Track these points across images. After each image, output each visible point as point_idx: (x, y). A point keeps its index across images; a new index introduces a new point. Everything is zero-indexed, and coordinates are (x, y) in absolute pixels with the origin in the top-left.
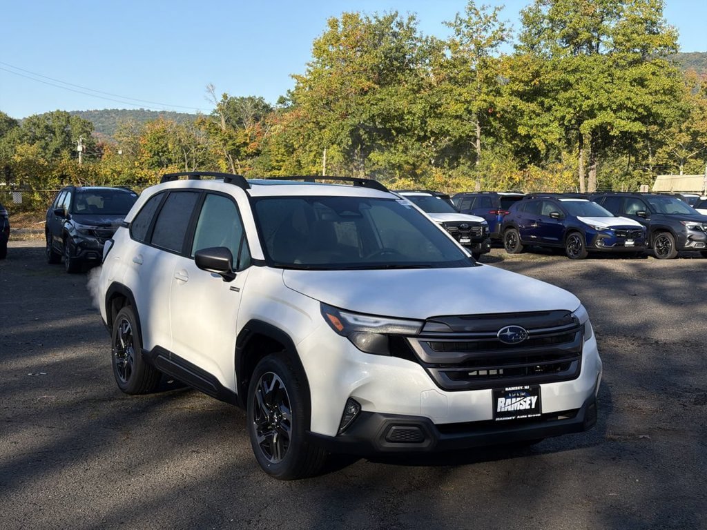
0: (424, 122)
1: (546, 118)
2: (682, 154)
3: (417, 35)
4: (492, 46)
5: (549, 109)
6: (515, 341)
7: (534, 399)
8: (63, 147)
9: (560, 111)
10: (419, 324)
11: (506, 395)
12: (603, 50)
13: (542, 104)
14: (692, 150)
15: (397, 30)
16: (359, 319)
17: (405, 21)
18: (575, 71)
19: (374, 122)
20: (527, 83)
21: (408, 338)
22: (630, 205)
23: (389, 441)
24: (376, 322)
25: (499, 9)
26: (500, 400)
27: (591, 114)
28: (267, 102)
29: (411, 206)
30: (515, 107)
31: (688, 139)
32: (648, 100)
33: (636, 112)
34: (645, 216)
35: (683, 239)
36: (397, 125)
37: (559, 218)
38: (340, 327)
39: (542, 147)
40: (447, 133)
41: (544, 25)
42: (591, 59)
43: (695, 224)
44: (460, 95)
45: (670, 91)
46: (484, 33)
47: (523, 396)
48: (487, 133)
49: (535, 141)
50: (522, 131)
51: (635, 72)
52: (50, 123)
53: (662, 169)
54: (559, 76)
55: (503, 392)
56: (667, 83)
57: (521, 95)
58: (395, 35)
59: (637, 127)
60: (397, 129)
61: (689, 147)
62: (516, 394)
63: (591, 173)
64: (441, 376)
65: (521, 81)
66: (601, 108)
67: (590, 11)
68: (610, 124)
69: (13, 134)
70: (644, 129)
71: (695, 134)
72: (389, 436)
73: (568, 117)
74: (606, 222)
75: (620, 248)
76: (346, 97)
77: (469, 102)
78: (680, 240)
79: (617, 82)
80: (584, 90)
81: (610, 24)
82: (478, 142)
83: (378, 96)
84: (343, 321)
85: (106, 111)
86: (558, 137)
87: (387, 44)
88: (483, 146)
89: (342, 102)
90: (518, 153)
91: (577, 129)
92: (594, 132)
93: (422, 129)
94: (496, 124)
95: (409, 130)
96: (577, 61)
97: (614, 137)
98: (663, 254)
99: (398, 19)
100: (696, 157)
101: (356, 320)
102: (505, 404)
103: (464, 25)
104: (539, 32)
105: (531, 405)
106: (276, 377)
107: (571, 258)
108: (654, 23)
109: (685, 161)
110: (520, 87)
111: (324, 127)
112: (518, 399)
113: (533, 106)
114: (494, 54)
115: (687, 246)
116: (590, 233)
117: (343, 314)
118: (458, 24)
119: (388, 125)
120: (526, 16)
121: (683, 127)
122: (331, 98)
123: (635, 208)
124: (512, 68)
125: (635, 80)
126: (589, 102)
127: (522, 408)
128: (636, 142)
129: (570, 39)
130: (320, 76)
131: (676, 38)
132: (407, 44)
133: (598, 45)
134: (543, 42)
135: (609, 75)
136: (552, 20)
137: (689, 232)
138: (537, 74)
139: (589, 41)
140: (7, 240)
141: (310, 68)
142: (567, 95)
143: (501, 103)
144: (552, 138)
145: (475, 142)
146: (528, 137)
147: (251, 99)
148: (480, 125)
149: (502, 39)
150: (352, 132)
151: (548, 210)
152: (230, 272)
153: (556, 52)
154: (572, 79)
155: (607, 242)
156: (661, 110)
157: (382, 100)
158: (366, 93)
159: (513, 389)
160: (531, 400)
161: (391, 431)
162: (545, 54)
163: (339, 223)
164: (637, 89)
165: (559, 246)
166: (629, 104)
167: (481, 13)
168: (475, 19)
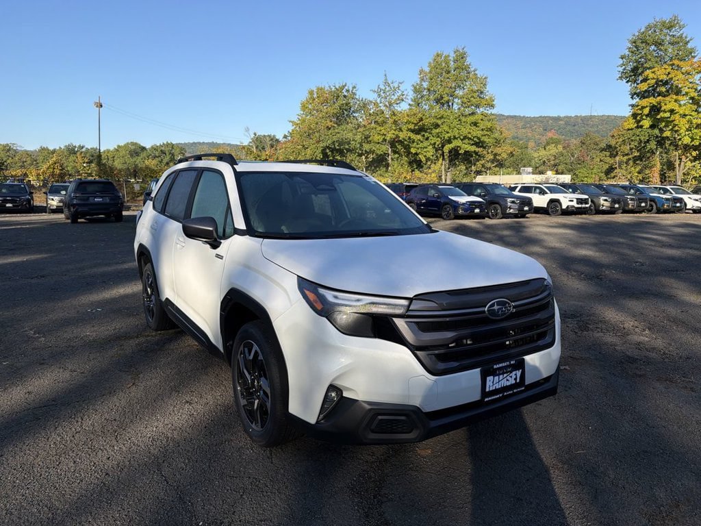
0: (361, 145)
1: (426, 143)
2: (489, 165)
3: (357, 97)
4: (397, 104)
5: (427, 139)
6: (502, 315)
7: (519, 373)
8: (171, 161)
9: (433, 140)
10: (405, 302)
11: (494, 373)
12: (455, 107)
13: (424, 136)
14: (493, 163)
15: (346, 94)
16: (339, 297)
17: (351, 89)
18: (441, 118)
19: (334, 145)
20: (416, 124)
21: (394, 319)
22: (476, 189)
23: (373, 432)
24: (358, 300)
25: (401, 83)
26: (488, 378)
27: (449, 141)
28: (277, 137)
29: (375, 182)
30: (410, 138)
31: (492, 157)
32: (479, 133)
33: (473, 140)
34: (484, 196)
35: (506, 208)
36: (347, 147)
37: (438, 197)
38: (319, 307)
39: (423, 159)
40: (373, 152)
41: (425, 93)
42: (450, 111)
43: (513, 199)
44: (380, 131)
45: (490, 130)
46: (393, 97)
47: (509, 372)
48: (395, 152)
49: (420, 156)
50: (413, 151)
51: (472, 119)
52: (163, 149)
53: (479, 173)
54: (433, 121)
55: (491, 370)
56: (489, 124)
57: (412, 131)
58: (345, 96)
59: (473, 148)
60: (346, 149)
61: (492, 161)
62: (503, 371)
63: (448, 174)
64: (430, 359)
65: (413, 123)
66: (455, 138)
67: (449, 85)
68: (458, 147)
69: (144, 155)
70: (477, 150)
71: (495, 155)
72: (373, 427)
73: (437, 143)
74: (464, 199)
75: (472, 214)
76: (319, 131)
77: (385, 135)
78: (504, 208)
79: (463, 124)
80: (446, 128)
81: (460, 92)
82: (390, 157)
83: (336, 131)
84: (322, 299)
85: (194, 143)
86: (432, 154)
87: (341, 101)
88: (392, 159)
89: (317, 134)
90: (410, 163)
91: (442, 150)
92: (450, 152)
93: (360, 149)
94: (399, 147)
95: (353, 150)
96: (442, 112)
97: (460, 154)
98: (494, 216)
99: (346, 88)
100: (495, 167)
101: (336, 297)
102: (493, 383)
103: (382, 92)
104: (422, 97)
105: (516, 379)
106: (255, 347)
107: (444, 219)
108: (482, 93)
109: (490, 168)
110: (412, 126)
111: (307, 148)
112: (505, 375)
113: (419, 137)
114: (398, 108)
115: (508, 212)
116: (455, 205)
117: (322, 291)
118: (378, 92)
119: (342, 147)
120: (415, 88)
121: (489, 151)
122: (311, 131)
123: (479, 191)
124: (408, 116)
125: (472, 123)
126: (449, 135)
127: (508, 384)
128: (472, 156)
129: (439, 101)
130: (304, 121)
131: (494, 101)
132: (352, 101)
133: (452, 104)
134: (424, 102)
135: (459, 120)
136: (429, 90)
137: (509, 204)
138: (421, 119)
139: (448, 102)
140: (122, 211)
141: (300, 117)
142: (437, 131)
143: (402, 136)
144: (429, 155)
145: (388, 156)
146: (416, 154)
147: (269, 136)
148: (391, 148)
149: (403, 100)
150: (322, 150)
151: (432, 192)
152: (216, 240)
153: (431, 108)
154: (439, 122)
155: (465, 210)
156: (485, 139)
157: (339, 133)
158: (330, 129)
159: (501, 365)
160: (516, 375)
161: (376, 422)
162: (425, 109)
163: (316, 196)
164: (473, 128)
165: (438, 213)
166: (470, 136)
167: (391, 85)
168: (388, 89)
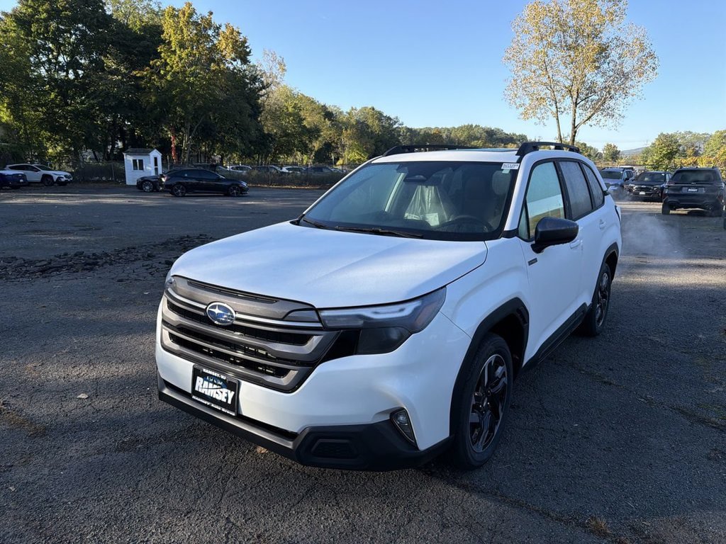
6: (222, 322)
7: (231, 394)
11: (204, 376)
26: (198, 378)
47: (220, 385)
55: (201, 371)
62: (213, 380)
102: (203, 386)
105: (227, 398)
112: (215, 386)
127: (218, 397)
159: (210, 372)
160: (227, 393)
